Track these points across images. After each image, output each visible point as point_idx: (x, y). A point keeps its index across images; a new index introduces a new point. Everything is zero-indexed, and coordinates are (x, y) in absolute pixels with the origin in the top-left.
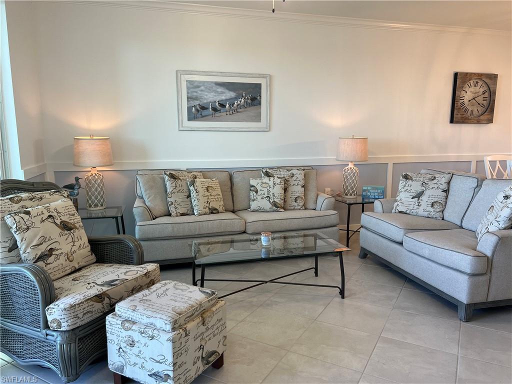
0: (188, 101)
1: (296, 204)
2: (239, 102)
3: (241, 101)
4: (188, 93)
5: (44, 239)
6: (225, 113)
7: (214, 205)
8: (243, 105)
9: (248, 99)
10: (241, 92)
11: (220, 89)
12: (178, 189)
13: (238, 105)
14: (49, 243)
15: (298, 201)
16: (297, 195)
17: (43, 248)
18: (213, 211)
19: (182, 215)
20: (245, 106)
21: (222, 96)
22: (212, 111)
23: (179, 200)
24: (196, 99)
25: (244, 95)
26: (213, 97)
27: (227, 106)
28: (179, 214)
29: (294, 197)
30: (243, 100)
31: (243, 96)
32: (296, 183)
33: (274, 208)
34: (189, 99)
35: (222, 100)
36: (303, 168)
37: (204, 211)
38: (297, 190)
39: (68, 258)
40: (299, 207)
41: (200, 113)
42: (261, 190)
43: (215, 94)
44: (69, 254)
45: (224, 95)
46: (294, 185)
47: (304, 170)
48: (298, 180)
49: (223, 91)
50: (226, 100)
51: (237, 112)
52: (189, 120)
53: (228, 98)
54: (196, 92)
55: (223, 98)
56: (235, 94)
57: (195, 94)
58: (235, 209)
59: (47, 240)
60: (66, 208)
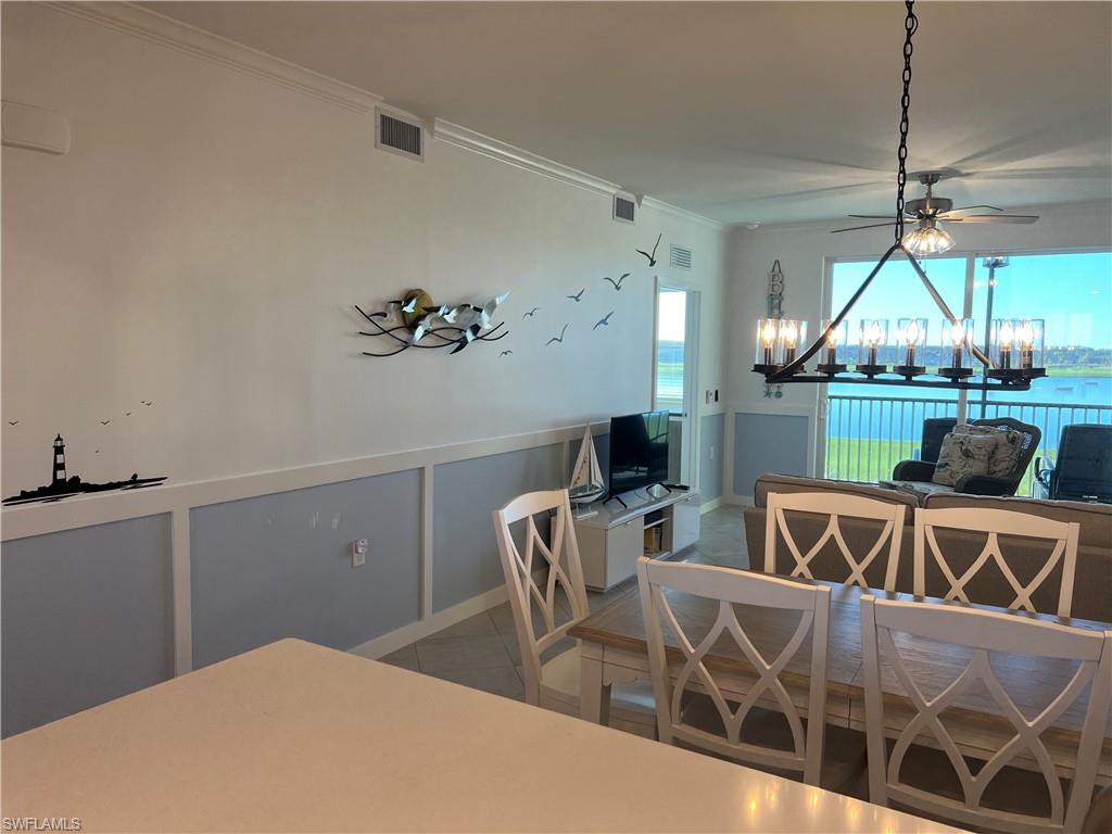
60: (978, 441)
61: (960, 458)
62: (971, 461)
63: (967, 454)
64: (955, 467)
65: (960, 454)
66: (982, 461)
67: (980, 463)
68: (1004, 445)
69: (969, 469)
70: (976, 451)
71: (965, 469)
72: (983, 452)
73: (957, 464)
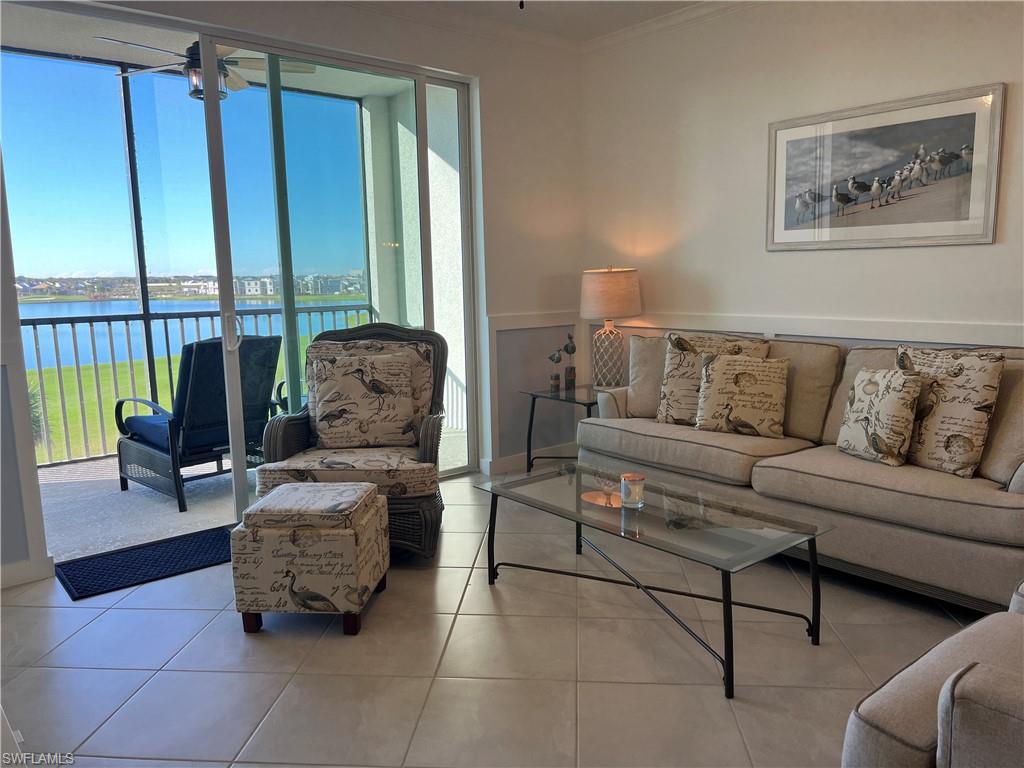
0: (788, 186)
1: (946, 455)
2: (906, 173)
3: (912, 169)
4: (788, 169)
5: (339, 396)
6: (868, 205)
7: (741, 414)
8: (917, 179)
9: (932, 160)
10: (914, 145)
11: (860, 148)
12: (682, 370)
13: (902, 181)
14: (345, 402)
15: (955, 448)
16: (955, 429)
17: (334, 407)
18: (739, 428)
19: (678, 422)
20: (924, 180)
21: (864, 163)
22: (839, 203)
23: (678, 393)
24: (804, 179)
25: (921, 151)
26: (841, 171)
27: (876, 184)
28: (670, 419)
29: (944, 433)
30: (917, 167)
31: (917, 157)
32: (962, 393)
33: (872, 450)
34: (790, 180)
35: (863, 174)
36: (998, 354)
37: (714, 423)
38: (958, 415)
39: (360, 427)
40: (953, 467)
41: (811, 210)
42: (860, 400)
43: (845, 163)
44: (365, 423)
45: (869, 159)
46: (954, 398)
47: (1001, 358)
48: (968, 386)
49: (867, 150)
50: (873, 172)
51: (901, 198)
52: (787, 227)
53: (877, 166)
54: (804, 164)
55: (866, 167)
56: (896, 153)
57: (803, 168)
58: (824, 438)
59: (343, 398)
60: (388, 364)
61: (364, 396)
62: (389, 399)
63: (376, 388)
64: (363, 414)
65: (364, 390)
68: (419, 364)
69: (392, 413)
70: (391, 382)
71: (383, 414)
72: (403, 380)
73: (364, 408)
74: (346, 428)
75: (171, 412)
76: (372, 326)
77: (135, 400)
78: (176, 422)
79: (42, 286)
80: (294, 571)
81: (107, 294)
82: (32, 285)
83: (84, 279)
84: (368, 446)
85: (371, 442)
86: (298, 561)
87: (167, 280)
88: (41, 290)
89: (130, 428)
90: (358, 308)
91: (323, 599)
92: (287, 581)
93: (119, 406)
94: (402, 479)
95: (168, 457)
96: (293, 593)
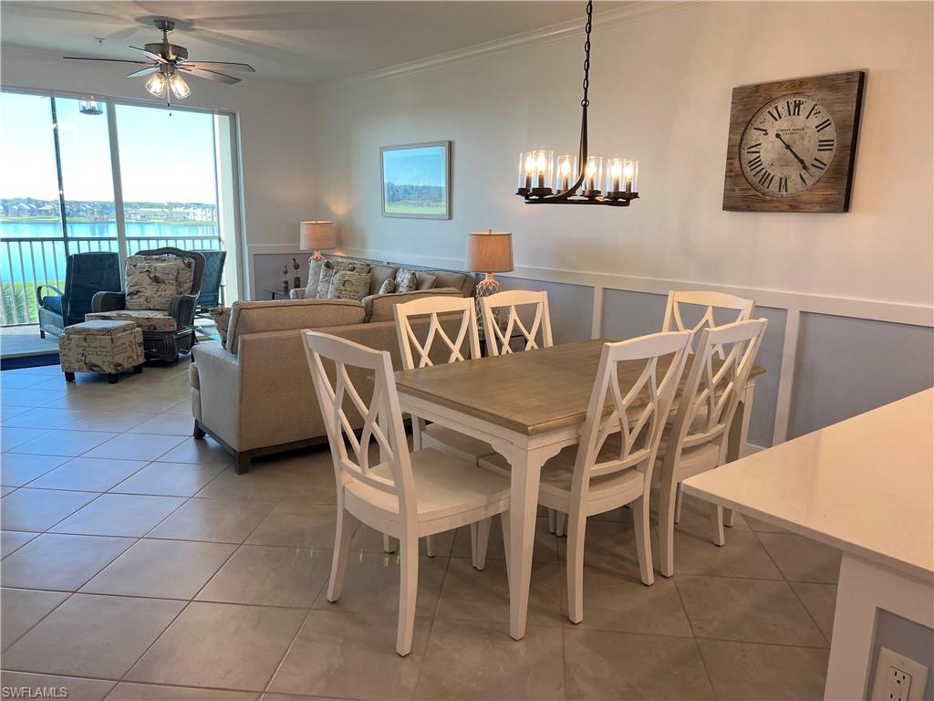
5: (137, 283)
12: (326, 278)
14: (140, 287)
17: (135, 289)
23: (324, 290)
39: (146, 300)
44: (149, 298)
59: (139, 284)
60: (164, 268)
61: (151, 284)
62: (163, 286)
63: (156, 280)
64: (149, 293)
65: (150, 281)
66: (172, 284)
67: (170, 286)
68: (183, 269)
69: (163, 293)
70: (165, 277)
71: (159, 293)
72: (171, 277)
73: (149, 290)
74: (139, 300)
75: (64, 293)
76: (167, 248)
77: (47, 286)
78: (65, 299)
79: (48, 207)
80: (86, 354)
81: (105, 216)
82: (38, 206)
83: (86, 203)
84: (150, 309)
85: (152, 307)
86: (88, 349)
87: (161, 206)
88: (46, 211)
89: (46, 303)
90: (210, 238)
91: (98, 366)
92: (83, 358)
93: (39, 289)
94: (153, 323)
95: (61, 318)
96: (86, 364)
